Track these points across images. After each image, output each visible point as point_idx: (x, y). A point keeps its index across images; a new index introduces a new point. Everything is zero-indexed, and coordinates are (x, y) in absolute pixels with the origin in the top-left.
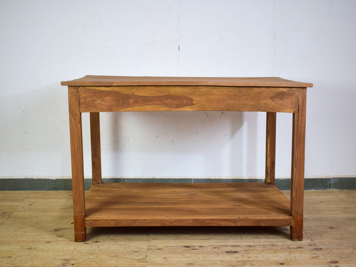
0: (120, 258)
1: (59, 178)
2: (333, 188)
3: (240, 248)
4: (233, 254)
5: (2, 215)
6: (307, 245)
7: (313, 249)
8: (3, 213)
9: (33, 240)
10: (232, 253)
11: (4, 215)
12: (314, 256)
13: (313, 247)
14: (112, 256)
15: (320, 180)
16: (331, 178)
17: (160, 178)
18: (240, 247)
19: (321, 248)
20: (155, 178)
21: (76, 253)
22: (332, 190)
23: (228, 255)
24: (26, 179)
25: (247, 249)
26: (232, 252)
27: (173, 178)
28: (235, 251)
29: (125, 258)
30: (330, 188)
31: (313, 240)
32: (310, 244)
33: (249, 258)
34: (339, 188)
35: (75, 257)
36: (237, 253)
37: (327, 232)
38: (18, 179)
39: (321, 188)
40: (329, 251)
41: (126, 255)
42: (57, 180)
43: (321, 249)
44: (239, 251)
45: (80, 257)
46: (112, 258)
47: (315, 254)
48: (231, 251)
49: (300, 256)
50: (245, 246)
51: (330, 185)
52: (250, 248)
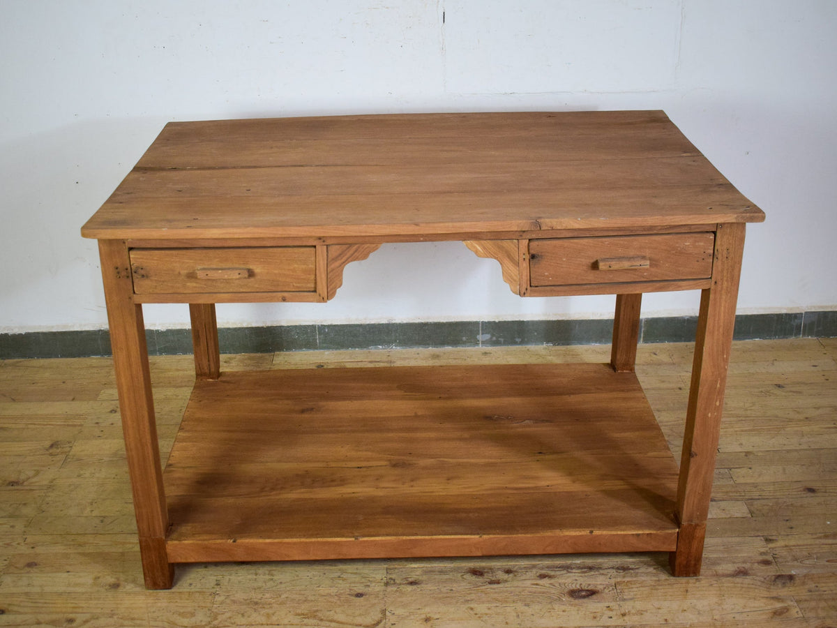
0: (323, 623)
1: (174, 328)
2: (804, 335)
3: (602, 578)
4: (585, 600)
5: (51, 451)
6: (758, 563)
7: (773, 578)
8: (52, 446)
9: (121, 550)
10: (584, 597)
11: (53, 450)
12: (778, 605)
13: (772, 571)
14: (306, 612)
16: (802, 314)
17: (405, 322)
18: (601, 572)
19: (793, 572)
20: (394, 322)
21: (222, 603)
22: (801, 339)
23: (576, 605)
24: (100, 331)
25: (619, 580)
26: (584, 593)
27: (436, 321)
28: (590, 588)
29: (334, 621)
30: (797, 334)
31: (770, 540)
32: (765, 557)
33: (625, 618)
34: (818, 334)
35: (220, 618)
36: (594, 596)
37: (801, 506)
38: (81, 332)
39: (775, 335)
40: (812, 585)
41: (338, 610)
42: (169, 331)
43: (791, 578)
44: (600, 588)
45: (230, 618)
46: (306, 621)
47: (777, 599)
48: (582, 590)
49: (745, 607)
50: (613, 568)
51: (798, 327)
52: (624, 577)
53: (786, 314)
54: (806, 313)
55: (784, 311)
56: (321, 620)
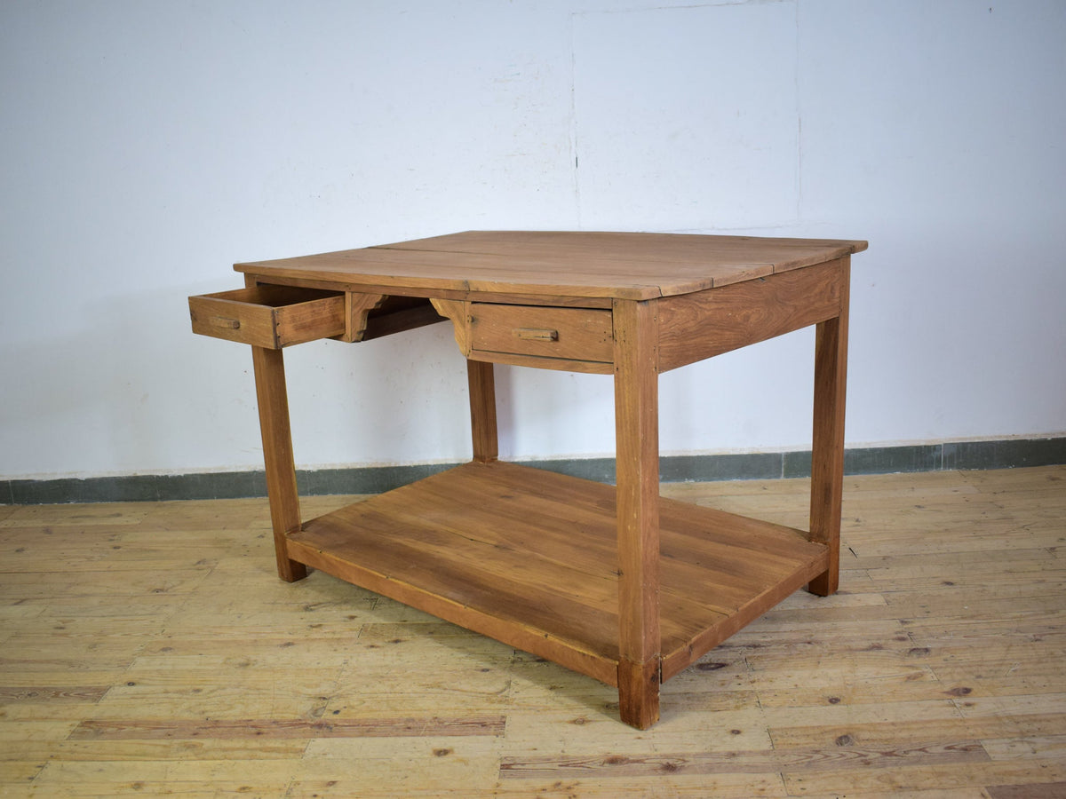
0: (447, 692)
1: (325, 468)
2: (945, 467)
3: (732, 654)
4: (714, 671)
5: (198, 566)
6: (893, 639)
7: (908, 651)
8: (199, 563)
9: (253, 639)
10: (713, 669)
11: (201, 565)
12: (912, 672)
13: (908, 645)
14: (429, 683)
15: (915, 451)
16: (940, 446)
17: (548, 459)
18: (732, 649)
19: (928, 646)
20: (537, 460)
21: (347, 677)
22: (942, 471)
23: (704, 675)
24: (255, 471)
25: (749, 655)
26: (713, 666)
27: (578, 458)
28: (719, 662)
29: (458, 690)
30: (938, 466)
31: (906, 622)
32: (900, 635)
33: (754, 684)
34: (959, 467)
35: (344, 688)
36: (723, 668)
37: (939, 596)
38: (237, 473)
39: (916, 468)
40: (947, 656)
41: (462, 682)
42: (320, 471)
43: (927, 650)
44: (729, 661)
45: (354, 688)
46: (430, 690)
47: (912, 667)
48: (711, 664)
49: (878, 673)
50: (744, 646)
51: (939, 460)
52: (755, 653)
53: (925, 446)
54: (945, 444)
55: (923, 444)
56: (445, 689)
